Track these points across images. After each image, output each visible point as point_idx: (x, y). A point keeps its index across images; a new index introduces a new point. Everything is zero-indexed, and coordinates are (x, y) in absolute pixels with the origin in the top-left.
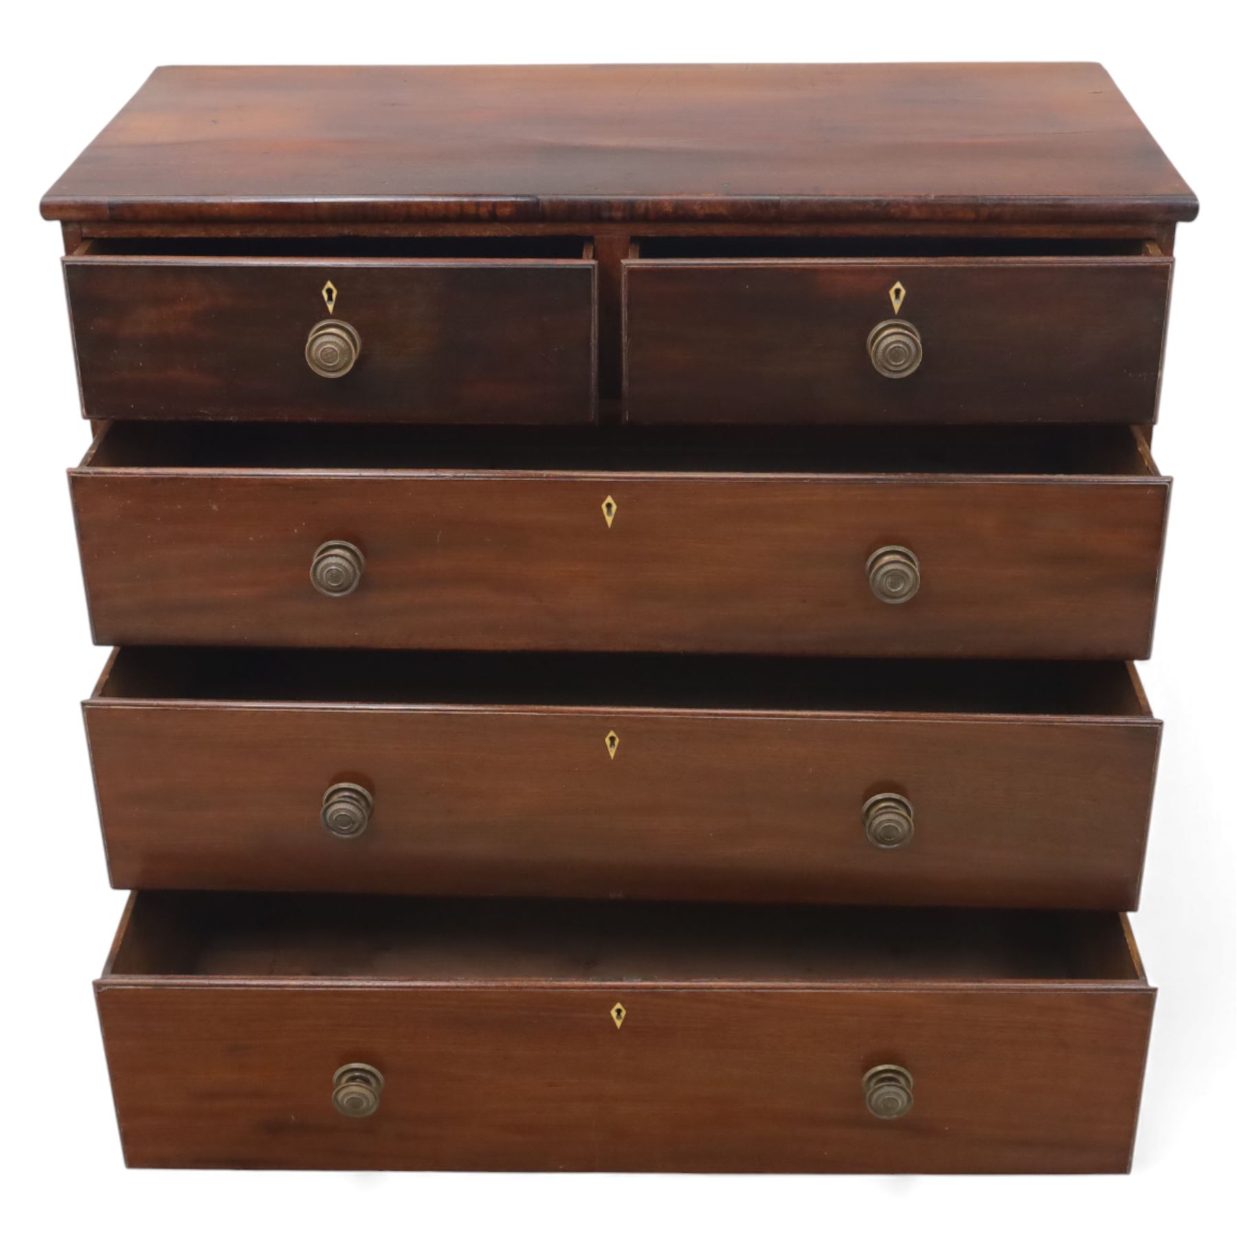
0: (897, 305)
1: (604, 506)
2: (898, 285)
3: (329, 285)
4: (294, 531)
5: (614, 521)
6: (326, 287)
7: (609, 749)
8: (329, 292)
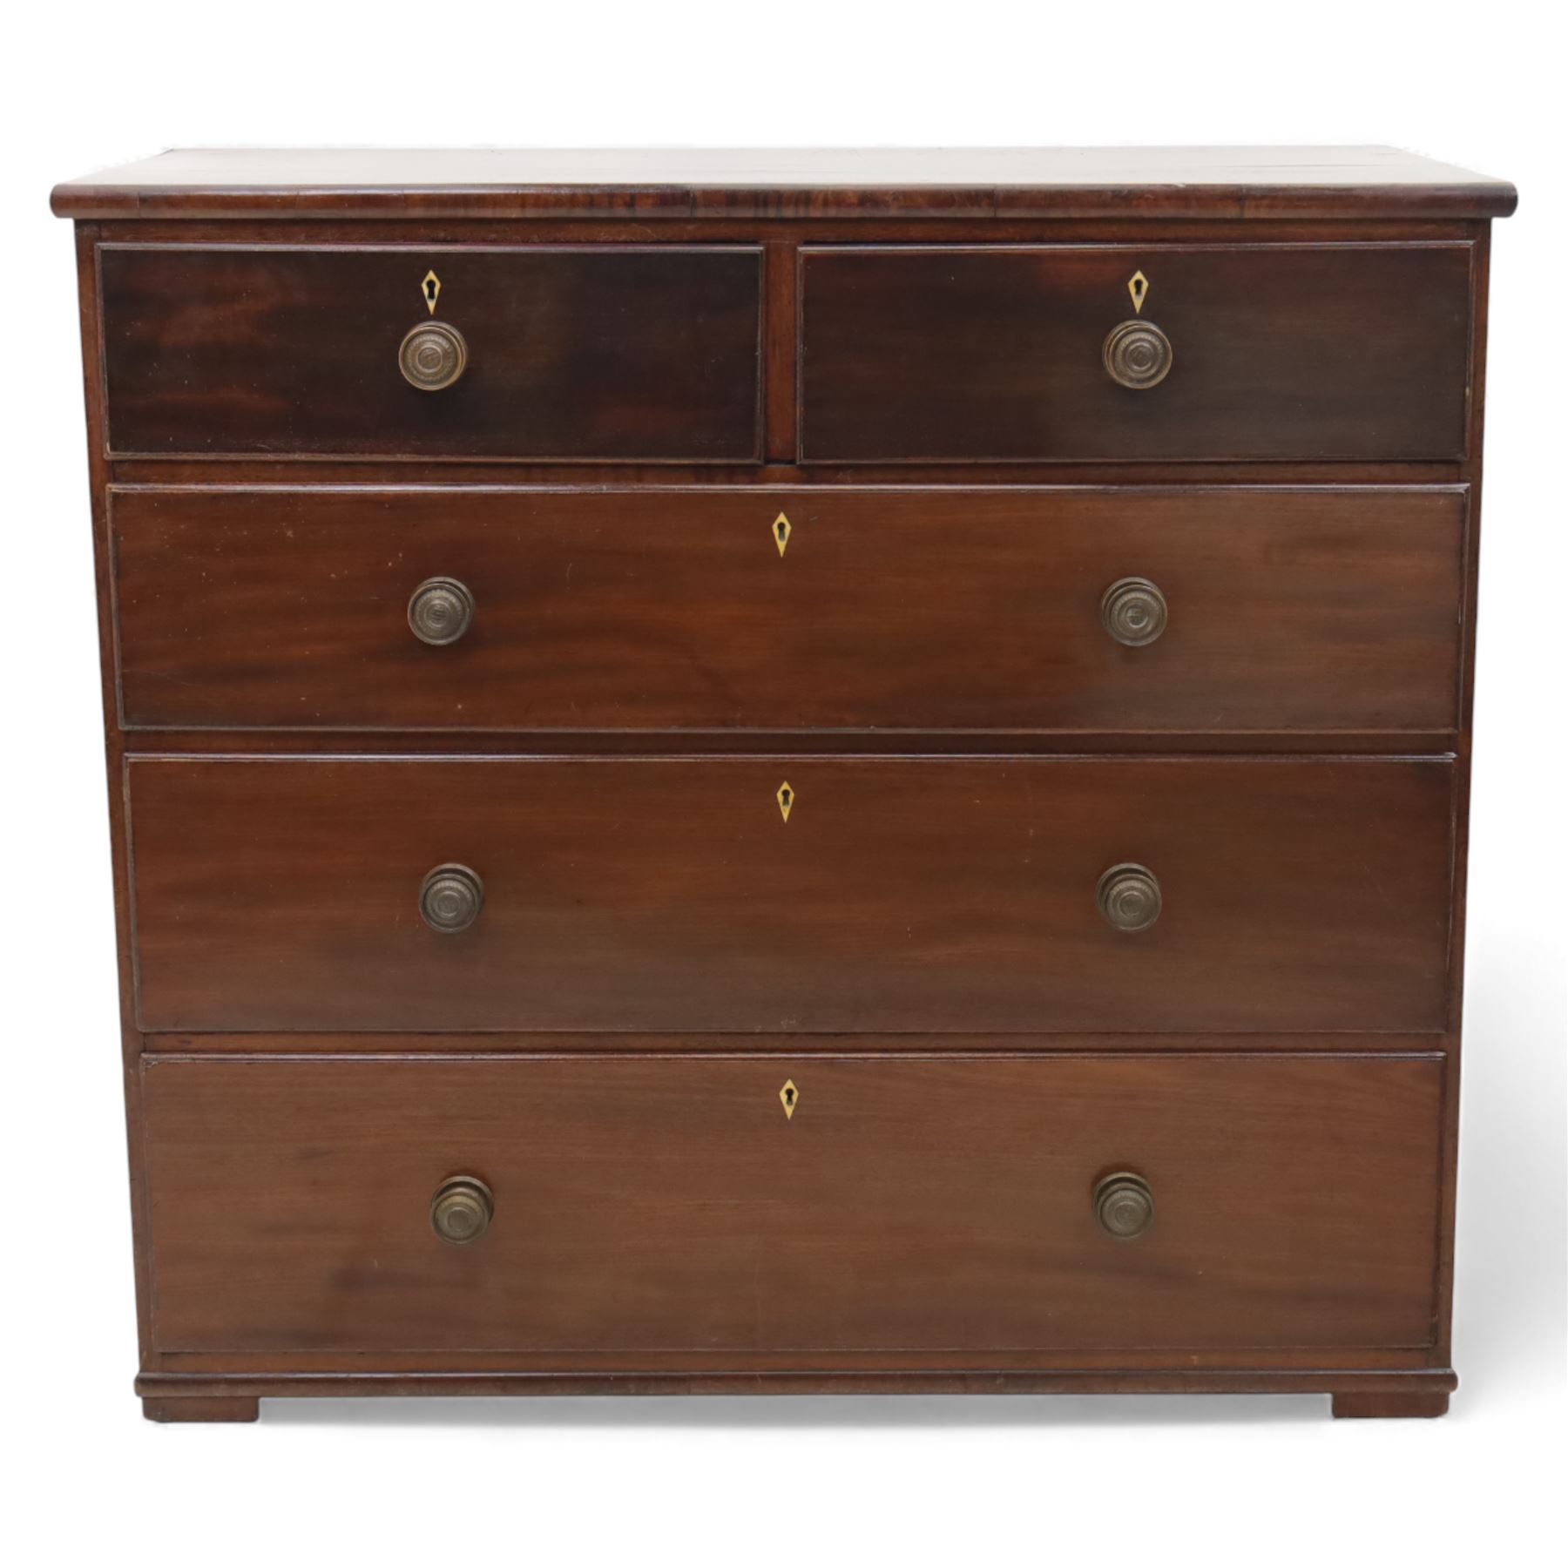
0: (1138, 302)
1: (775, 528)
2: (1139, 276)
3: (431, 276)
4: (387, 564)
5: (787, 547)
6: (427, 279)
7: (782, 808)
8: (431, 285)
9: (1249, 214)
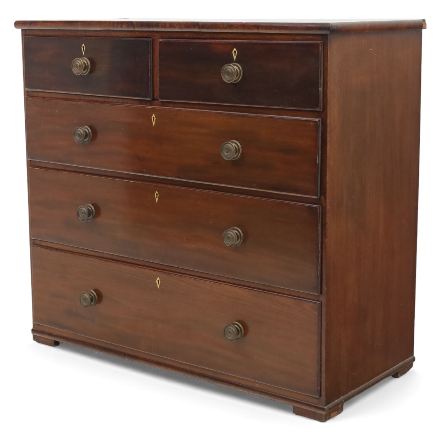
0: (234, 57)
1: (152, 118)
2: (235, 49)
4: (75, 121)
5: (155, 124)
7: (156, 198)
8: (83, 47)
9: (261, 31)
